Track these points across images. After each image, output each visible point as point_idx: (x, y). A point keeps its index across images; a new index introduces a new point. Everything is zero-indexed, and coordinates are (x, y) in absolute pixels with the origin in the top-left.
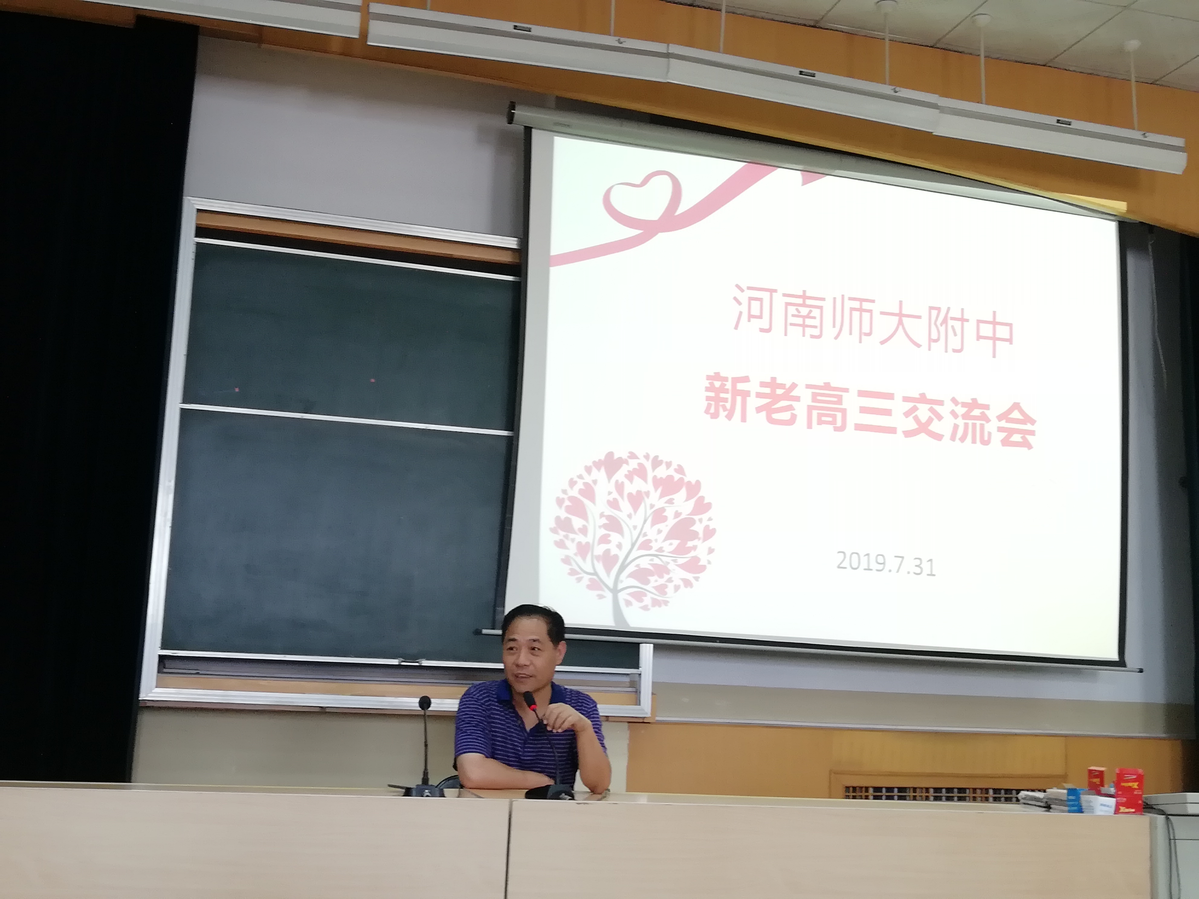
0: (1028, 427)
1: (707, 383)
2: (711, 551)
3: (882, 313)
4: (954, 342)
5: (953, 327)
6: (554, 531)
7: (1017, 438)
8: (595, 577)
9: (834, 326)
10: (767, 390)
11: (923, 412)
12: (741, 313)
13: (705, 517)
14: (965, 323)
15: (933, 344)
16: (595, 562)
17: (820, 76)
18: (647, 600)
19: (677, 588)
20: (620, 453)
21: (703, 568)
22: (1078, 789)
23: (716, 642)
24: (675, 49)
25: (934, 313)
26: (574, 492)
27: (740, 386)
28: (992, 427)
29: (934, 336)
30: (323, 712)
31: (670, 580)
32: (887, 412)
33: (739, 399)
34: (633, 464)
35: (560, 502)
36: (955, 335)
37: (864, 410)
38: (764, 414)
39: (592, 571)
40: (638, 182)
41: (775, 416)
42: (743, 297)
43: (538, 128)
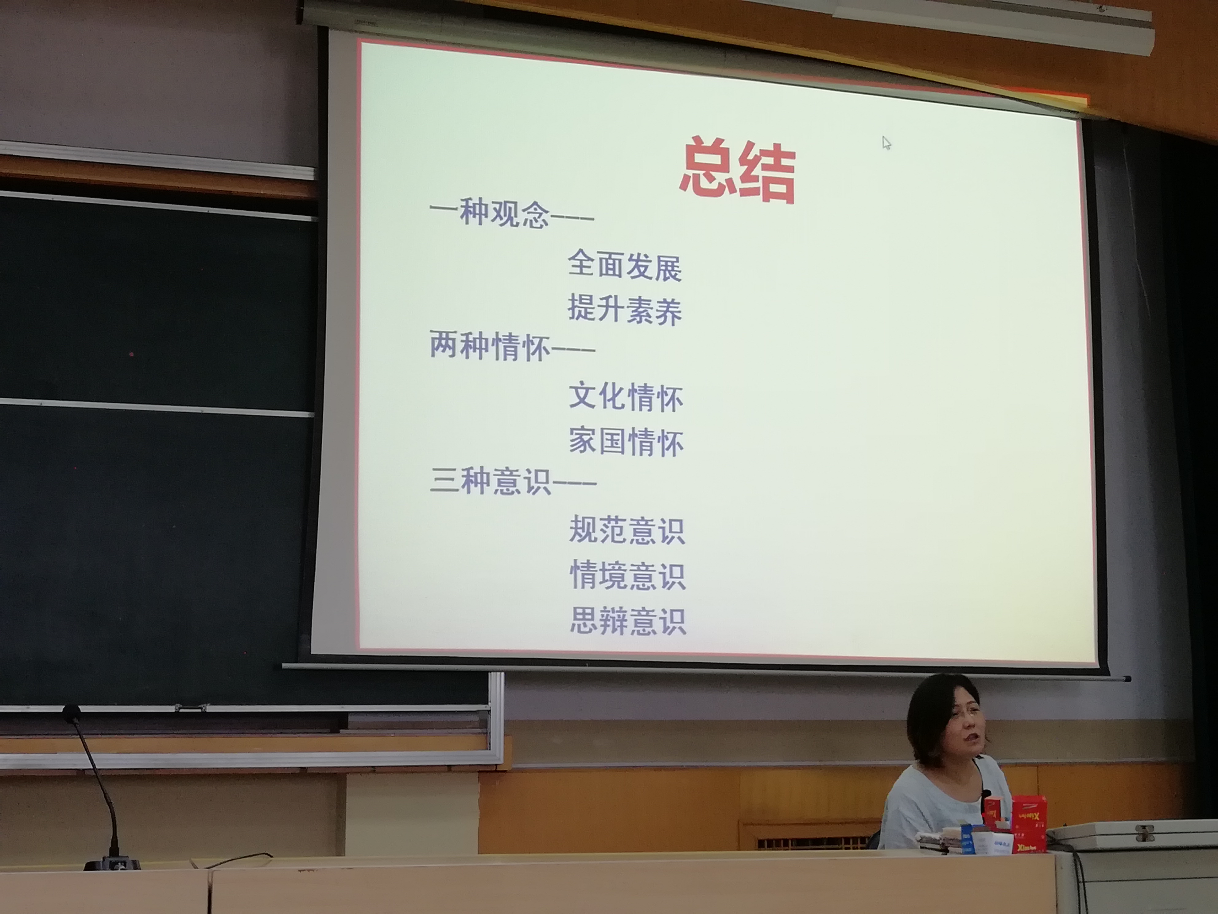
30: (81, 776)
43: (336, 29)
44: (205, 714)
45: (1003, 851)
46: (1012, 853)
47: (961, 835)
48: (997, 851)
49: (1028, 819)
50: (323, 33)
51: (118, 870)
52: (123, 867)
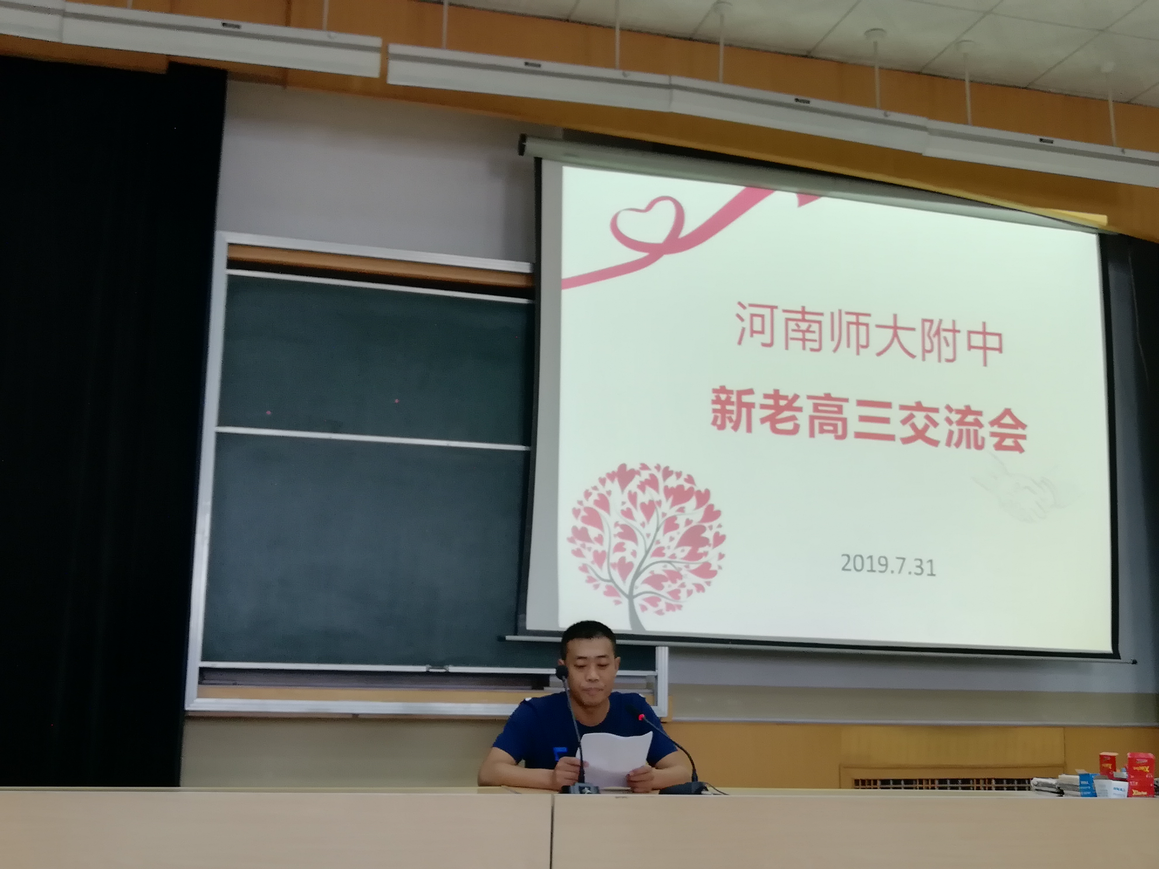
0: (1019, 431)
1: (713, 397)
2: (721, 556)
3: (878, 326)
4: (947, 353)
5: (945, 338)
6: (571, 540)
7: (1009, 442)
8: (611, 584)
9: (833, 339)
10: (771, 402)
11: (920, 419)
12: (743, 330)
13: (715, 523)
14: (957, 334)
15: (926, 355)
16: (612, 570)
17: (815, 103)
18: (662, 605)
19: (690, 593)
20: (633, 464)
21: (714, 574)
22: (1090, 774)
23: (728, 644)
24: (677, 80)
25: (927, 325)
26: (590, 503)
27: (746, 399)
28: (985, 432)
29: (928, 347)
30: (355, 718)
31: (683, 585)
32: (885, 420)
33: (744, 411)
34: (645, 475)
35: (576, 512)
36: (948, 345)
37: (863, 419)
38: (768, 425)
39: (608, 578)
40: (643, 207)
41: (780, 426)
42: (746, 314)
43: (547, 159)
44: (448, 674)
45: (1118, 795)
46: (1128, 796)
47: (1079, 781)
48: (1114, 794)
49: (1141, 771)
50: (538, 162)
51: (584, 793)
52: (589, 791)
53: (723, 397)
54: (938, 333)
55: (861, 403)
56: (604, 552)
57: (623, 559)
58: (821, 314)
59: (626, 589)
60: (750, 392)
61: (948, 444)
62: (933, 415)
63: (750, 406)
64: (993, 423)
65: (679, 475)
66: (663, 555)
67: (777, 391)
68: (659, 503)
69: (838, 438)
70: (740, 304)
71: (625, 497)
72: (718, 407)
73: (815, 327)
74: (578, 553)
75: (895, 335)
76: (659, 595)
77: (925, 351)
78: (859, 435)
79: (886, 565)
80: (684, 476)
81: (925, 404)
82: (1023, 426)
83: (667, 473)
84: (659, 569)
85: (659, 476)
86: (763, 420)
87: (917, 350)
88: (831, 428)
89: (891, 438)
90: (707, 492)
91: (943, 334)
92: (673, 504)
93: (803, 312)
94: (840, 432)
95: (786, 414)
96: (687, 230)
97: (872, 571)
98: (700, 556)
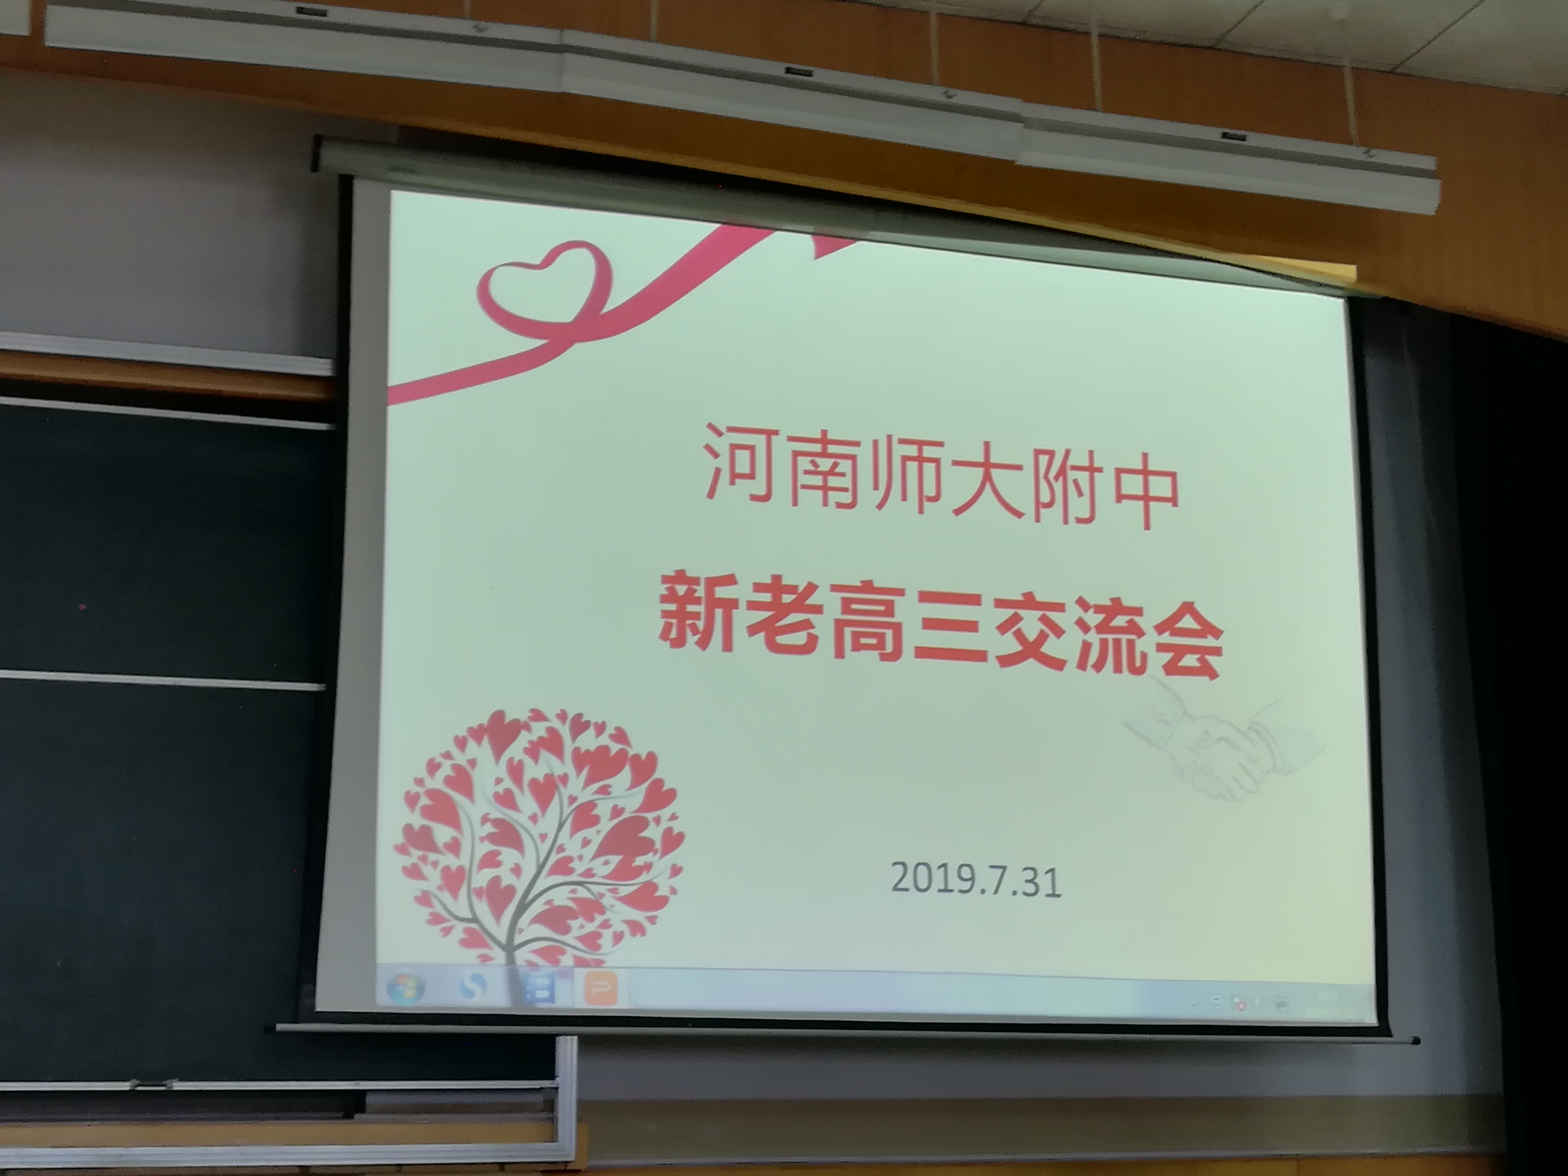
0: (1210, 642)
1: (663, 590)
2: (676, 871)
3: (956, 463)
4: (1079, 507)
5: (1075, 482)
6: (402, 849)
7: (1190, 660)
8: (474, 926)
9: (876, 487)
10: (767, 597)
11: (1031, 623)
12: (718, 471)
13: (665, 813)
14: (1097, 475)
15: (1043, 511)
16: (475, 900)
17: (821, 76)
18: (567, 960)
19: (618, 938)
20: (516, 712)
21: (663, 902)
23: (688, 1027)
24: (573, 37)
25: (1044, 459)
26: (437, 782)
27: (722, 592)
28: (1146, 644)
29: (1045, 498)
31: (606, 925)
32: (971, 626)
33: (719, 613)
34: (539, 730)
35: (411, 800)
36: (1080, 494)
37: (930, 624)
38: (761, 636)
39: (468, 915)
40: (538, 262)
41: (781, 639)
42: (722, 445)
43: (362, 177)
44: (169, 1094)
50: (346, 183)
53: (681, 590)
54: (1062, 472)
55: (926, 597)
56: (461, 869)
57: (496, 880)
58: (857, 444)
59: (501, 934)
60: (730, 580)
61: (1082, 665)
62: (1053, 615)
63: (731, 605)
64: (1161, 628)
65: (600, 728)
66: (571, 871)
67: (777, 578)
68: (564, 779)
69: (885, 657)
70: (711, 426)
71: (502, 770)
72: (672, 607)
73: (845, 466)
74: (413, 872)
75: (987, 478)
76: (563, 943)
77: (1039, 505)
78: (922, 652)
79: (972, 879)
80: (610, 730)
81: (1039, 598)
82: (1217, 633)
83: (579, 726)
84: (561, 897)
85: (565, 731)
86: (753, 630)
87: (1027, 505)
88: (873, 641)
89: (980, 656)
90: (652, 759)
91: (1072, 475)
92: (589, 782)
93: (824, 440)
94: (889, 648)
95: (794, 618)
96: (616, 299)
97: (946, 890)
98: (639, 871)
